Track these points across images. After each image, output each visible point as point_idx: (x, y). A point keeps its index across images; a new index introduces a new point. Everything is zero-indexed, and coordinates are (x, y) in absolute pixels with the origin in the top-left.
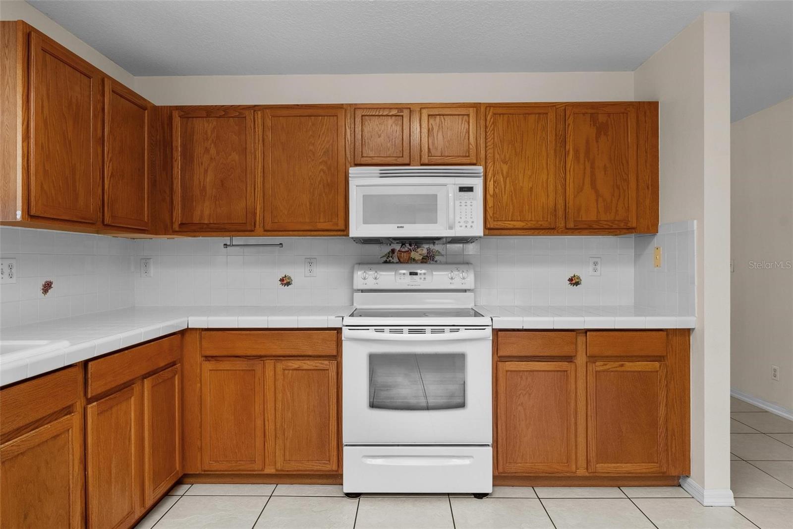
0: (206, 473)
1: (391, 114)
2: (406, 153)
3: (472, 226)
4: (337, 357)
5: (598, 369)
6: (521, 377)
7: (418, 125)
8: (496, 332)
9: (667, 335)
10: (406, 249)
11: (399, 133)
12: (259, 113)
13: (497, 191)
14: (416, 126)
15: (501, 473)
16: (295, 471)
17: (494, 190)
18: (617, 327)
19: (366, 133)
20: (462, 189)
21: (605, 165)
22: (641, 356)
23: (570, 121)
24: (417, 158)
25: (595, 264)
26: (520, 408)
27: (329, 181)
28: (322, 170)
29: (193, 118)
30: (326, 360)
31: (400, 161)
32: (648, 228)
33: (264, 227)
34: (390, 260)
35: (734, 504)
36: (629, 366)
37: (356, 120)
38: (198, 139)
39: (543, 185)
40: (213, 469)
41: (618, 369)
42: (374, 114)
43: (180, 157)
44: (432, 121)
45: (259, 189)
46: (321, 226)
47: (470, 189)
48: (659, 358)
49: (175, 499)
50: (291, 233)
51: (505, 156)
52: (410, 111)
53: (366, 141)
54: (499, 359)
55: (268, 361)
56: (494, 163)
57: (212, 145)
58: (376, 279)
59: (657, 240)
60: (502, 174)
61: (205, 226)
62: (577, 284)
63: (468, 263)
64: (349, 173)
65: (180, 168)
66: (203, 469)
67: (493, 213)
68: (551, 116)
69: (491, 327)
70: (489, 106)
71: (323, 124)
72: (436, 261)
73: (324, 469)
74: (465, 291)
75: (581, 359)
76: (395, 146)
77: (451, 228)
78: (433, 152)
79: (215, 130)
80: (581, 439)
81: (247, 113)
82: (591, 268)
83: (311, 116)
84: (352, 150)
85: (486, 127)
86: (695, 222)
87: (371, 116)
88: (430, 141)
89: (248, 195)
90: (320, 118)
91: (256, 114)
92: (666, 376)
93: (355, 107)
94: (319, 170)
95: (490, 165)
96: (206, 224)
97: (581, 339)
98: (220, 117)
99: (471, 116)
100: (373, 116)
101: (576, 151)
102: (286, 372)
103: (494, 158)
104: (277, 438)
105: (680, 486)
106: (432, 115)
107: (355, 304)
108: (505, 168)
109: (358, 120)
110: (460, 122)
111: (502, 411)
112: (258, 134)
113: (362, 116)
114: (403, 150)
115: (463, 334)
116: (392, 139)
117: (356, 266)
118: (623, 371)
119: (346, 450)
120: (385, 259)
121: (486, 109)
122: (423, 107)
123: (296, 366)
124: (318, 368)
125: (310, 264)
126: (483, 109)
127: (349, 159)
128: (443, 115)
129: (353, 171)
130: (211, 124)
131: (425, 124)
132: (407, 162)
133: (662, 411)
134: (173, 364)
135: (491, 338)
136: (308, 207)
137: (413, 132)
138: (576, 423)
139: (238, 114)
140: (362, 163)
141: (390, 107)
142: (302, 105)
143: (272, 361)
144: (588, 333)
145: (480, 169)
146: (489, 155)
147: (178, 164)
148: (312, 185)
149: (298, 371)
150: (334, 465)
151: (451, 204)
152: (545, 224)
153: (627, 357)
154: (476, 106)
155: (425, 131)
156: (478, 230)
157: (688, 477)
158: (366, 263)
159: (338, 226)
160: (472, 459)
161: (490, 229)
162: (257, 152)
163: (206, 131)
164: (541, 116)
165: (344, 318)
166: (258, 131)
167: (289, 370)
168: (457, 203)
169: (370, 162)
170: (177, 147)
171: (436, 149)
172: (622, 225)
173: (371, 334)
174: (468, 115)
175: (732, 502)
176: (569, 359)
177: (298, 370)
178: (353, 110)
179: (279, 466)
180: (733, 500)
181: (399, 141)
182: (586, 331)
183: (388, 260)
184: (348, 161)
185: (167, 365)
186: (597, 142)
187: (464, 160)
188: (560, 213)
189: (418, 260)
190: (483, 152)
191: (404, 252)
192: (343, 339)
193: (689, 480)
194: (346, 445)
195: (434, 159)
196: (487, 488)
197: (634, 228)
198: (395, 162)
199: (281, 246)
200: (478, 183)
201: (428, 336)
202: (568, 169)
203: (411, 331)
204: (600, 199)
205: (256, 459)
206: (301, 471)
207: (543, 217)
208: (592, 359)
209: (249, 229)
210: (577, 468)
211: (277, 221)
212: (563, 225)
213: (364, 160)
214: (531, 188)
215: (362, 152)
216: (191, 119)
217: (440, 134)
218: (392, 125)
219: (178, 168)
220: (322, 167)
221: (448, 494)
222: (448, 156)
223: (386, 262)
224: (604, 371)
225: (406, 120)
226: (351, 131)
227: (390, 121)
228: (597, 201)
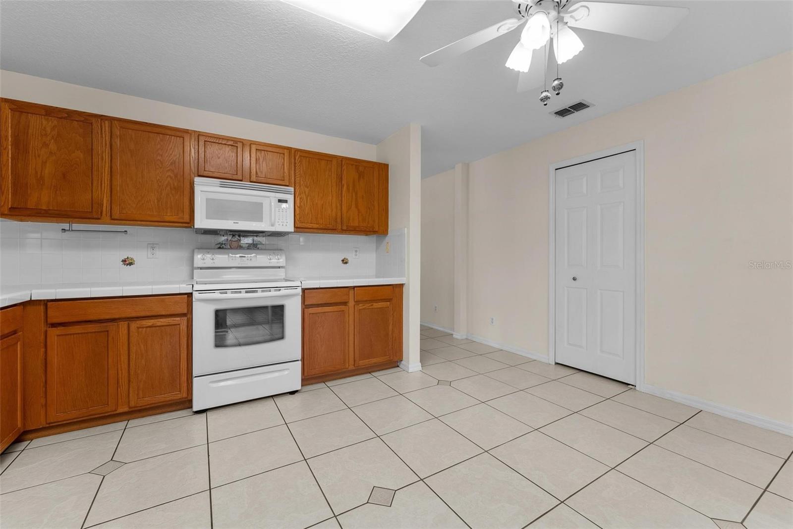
0: (51, 425)
1: (228, 144)
2: (240, 172)
3: (286, 225)
4: (188, 314)
5: (361, 308)
6: (318, 317)
7: (249, 154)
8: (304, 290)
9: (393, 288)
10: (236, 239)
11: (234, 157)
12: (107, 122)
13: (302, 204)
14: (247, 155)
15: (306, 376)
16: (148, 405)
17: (300, 203)
18: (370, 284)
19: (208, 155)
20: (280, 201)
21: (363, 196)
22: (381, 300)
23: (345, 167)
24: (247, 176)
25: (356, 251)
26: (317, 335)
27: (176, 184)
28: (170, 176)
29: (28, 113)
30: (178, 317)
31: (235, 177)
32: (383, 232)
33: (111, 216)
34: (223, 247)
35: (421, 369)
36: (376, 305)
37: (200, 143)
38: (34, 133)
39: (329, 203)
40: (60, 420)
41: (370, 307)
42: (214, 141)
43: (10, 147)
44: (258, 153)
45: (106, 185)
46: (167, 218)
47: (286, 201)
48: (390, 300)
49: (15, 455)
50: (139, 222)
51: (307, 184)
52: (243, 144)
53: (208, 160)
54: (305, 306)
55: (121, 323)
56: (300, 186)
57: (52, 141)
58: (213, 259)
59: (388, 238)
60: (305, 194)
61: (43, 212)
62: (346, 263)
63: (281, 250)
64: (194, 182)
65: (10, 156)
66: (48, 422)
67: (300, 218)
68: (334, 162)
69: (300, 288)
70: (297, 150)
71: (170, 142)
72: (258, 248)
73: (175, 398)
74: (279, 267)
75: (351, 303)
76: (231, 166)
77: (272, 225)
78: (259, 174)
79: (56, 129)
80: (351, 349)
81: (93, 120)
82: (354, 253)
83: (159, 133)
84: (196, 165)
85: (295, 163)
86: (406, 229)
87: (212, 142)
88: (257, 167)
89: (94, 188)
90: (168, 136)
91: (103, 124)
92: (393, 309)
93: (199, 135)
94: (166, 176)
95: (297, 188)
96: (45, 210)
97: (351, 292)
98: (61, 118)
99: (286, 155)
100: (214, 142)
101: (348, 186)
102: (140, 330)
103: (300, 183)
104: (131, 383)
105: (398, 366)
106: (259, 150)
107: (195, 278)
108: (307, 190)
109: (202, 143)
110: (278, 157)
111: (306, 339)
112: (105, 140)
113: (205, 141)
114: (237, 170)
115: (283, 292)
116: (229, 162)
117: (196, 251)
118: (372, 308)
119: (196, 381)
120: (219, 246)
121: (295, 152)
122: (252, 143)
123: (150, 324)
124: (171, 324)
125: (153, 248)
126: (293, 152)
127: (193, 171)
128: (267, 151)
129: (197, 180)
130: (50, 122)
131: (253, 155)
132: (240, 178)
133: (391, 327)
134: (15, 332)
135: (301, 294)
136: (156, 204)
137: (245, 159)
138: (348, 340)
139: (83, 119)
140: (204, 175)
141: (228, 139)
142: (150, 124)
143: (126, 322)
144: (355, 288)
145: (292, 189)
146: (297, 181)
147: (8, 153)
148: (160, 186)
149: (151, 329)
150: (184, 394)
151: (273, 210)
152: (331, 227)
153: (374, 300)
154: (289, 149)
155: (253, 159)
156: (290, 228)
157: (402, 361)
158: (204, 248)
159: (183, 219)
160: (288, 370)
161: (297, 228)
162: (104, 154)
163: (45, 128)
164: (329, 162)
165: (194, 286)
166: (105, 137)
167: (143, 328)
168: (277, 209)
169: (211, 175)
170: (7, 136)
171: (262, 172)
172: (371, 229)
173: (217, 295)
174: (284, 154)
175: (420, 368)
176: (345, 303)
177: (152, 327)
178: (196, 136)
179: (132, 404)
180: (421, 368)
181: (234, 163)
182: (354, 287)
183: (221, 247)
184: (193, 172)
185: (10, 333)
186: (359, 182)
187: (281, 183)
188: (339, 220)
189: (245, 247)
190: (293, 179)
191: (235, 241)
192: (194, 300)
193: (402, 362)
194: (196, 377)
195: (260, 179)
196: (298, 387)
197: (376, 231)
198: (231, 177)
199: (126, 233)
200: (290, 198)
201: (260, 294)
202: (343, 195)
203: (247, 292)
204: (360, 214)
205: (109, 403)
206: (155, 403)
207: (329, 223)
208: (357, 302)
209: (96, 216)
210: (349, 366)
211: (125, 212)
212: (340, 228)
213: (206, 173)
214: (323, 205)
215: (204, 167)
216: (26, 114)
217: (264, 163)
218: (229, 152)
219: (8, 156)
220: (169, 173)
221: (272, 396)
222: (269, 178)
223: (220, 248)
224: (363, 309)
225: (240, 150)
226: (195, 150)
227: (227, 149)
228: (358, 215)
